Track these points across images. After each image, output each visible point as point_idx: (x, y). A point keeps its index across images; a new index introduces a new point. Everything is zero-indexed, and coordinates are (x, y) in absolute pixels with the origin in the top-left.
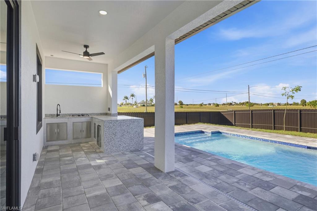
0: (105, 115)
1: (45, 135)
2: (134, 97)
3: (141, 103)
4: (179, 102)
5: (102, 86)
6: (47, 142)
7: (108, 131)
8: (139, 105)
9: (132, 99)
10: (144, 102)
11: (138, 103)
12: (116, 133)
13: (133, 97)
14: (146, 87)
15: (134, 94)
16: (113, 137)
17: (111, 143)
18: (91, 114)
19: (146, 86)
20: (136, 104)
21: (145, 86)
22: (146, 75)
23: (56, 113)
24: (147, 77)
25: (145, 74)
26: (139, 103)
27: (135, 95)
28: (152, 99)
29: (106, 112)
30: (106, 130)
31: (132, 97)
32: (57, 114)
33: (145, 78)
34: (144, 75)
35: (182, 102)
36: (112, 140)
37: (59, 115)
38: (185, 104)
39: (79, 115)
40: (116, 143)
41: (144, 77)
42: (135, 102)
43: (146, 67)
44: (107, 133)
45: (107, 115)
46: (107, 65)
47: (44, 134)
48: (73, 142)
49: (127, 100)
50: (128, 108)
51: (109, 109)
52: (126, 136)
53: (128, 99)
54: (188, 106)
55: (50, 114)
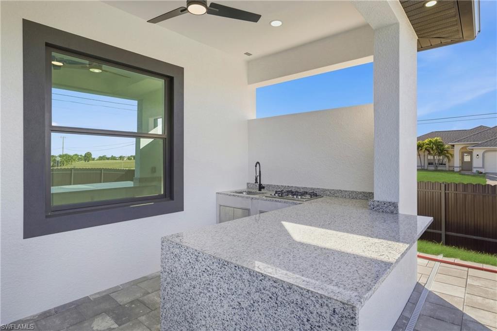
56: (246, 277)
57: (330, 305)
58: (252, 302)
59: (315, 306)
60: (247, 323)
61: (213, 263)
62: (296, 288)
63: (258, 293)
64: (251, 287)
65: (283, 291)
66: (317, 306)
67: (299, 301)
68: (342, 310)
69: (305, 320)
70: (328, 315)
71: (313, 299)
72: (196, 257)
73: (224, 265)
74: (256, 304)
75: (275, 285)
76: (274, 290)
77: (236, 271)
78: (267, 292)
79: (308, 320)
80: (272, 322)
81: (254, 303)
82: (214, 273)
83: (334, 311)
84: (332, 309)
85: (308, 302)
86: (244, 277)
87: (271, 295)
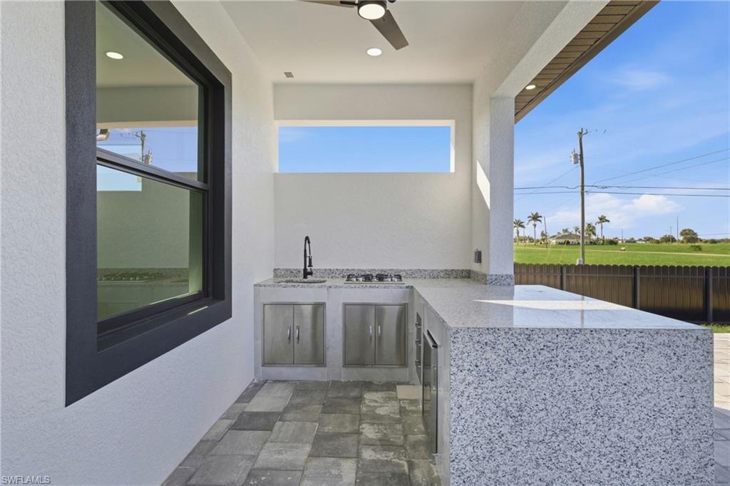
0: (462, 277)
1: (260, 342)
2: (540, 221)
3: (560, 236)
4: (682, 234)
5: (452, 170)
6: (263, 366)
7: (471, 389)
8: (554, 241)
9: (535, 225)
10: (567, 234)
11: (551, 236)
12: (521, 410)
13: (538, 223)
14: (583, 189)
15: (540, 215)
16: (505, 430)
17: (492, 464)
18: (413, 274)
19: (583, 186)
20: (543, 240)
21: (580, 188)
22: (581, 155)
23: (303, 268)
24: (584, 160)
25: (579, 154)
26: (554, 237)
27: (541, 217)
28: (594, 225)
29: (468, 268)
30: (462, 388)
31: (533, 222)
32: (305, 270)
33: (579, 164)
34: (575, 156)
35: (695, 234)
36: (500, 446)
37: (311, 273)
38: (702, 238)
39: (368, 278)
40: (521, 470)
41: (576, 163)
42: (543, 234)
43: (581, 133)
44: (465, 403)
45: (469, 277)
46: (470, 86)
47: (256, 338)
48: (346, 375)
49: (520, 228)
50: (523, 248)
51: (479, 257)
52: (587, 433)
53: (523, 227)
54: (718, 244)
55: (287, 270)
56: (606, 337)
57: (693, 335)
58: (614, 359)
59: (681, 340)
60: (608, 382)
61: (557, 336)
62: (663, 331)
63: (621, 349)
64: (613, 345)
65: (650, 337)
66: (683, 339)
67: (666, 341)
68: (704, 336)
69: (672, 354)
70: (692, 344)
71: (679, 335)
72: (526, 337)
73: (575, 333)
74: (619, 360)
75: (641, 335)
76: (640, 340)
77: (592, 336)
78: (633, 344)
79: (675, 354)
80: (638, 369)
81: (617, 359)
82: (559, 346)
83: (697, 338)
84: (695, 337)
85: (675, 339)
86: (603, 338)
87: (637, 346)
